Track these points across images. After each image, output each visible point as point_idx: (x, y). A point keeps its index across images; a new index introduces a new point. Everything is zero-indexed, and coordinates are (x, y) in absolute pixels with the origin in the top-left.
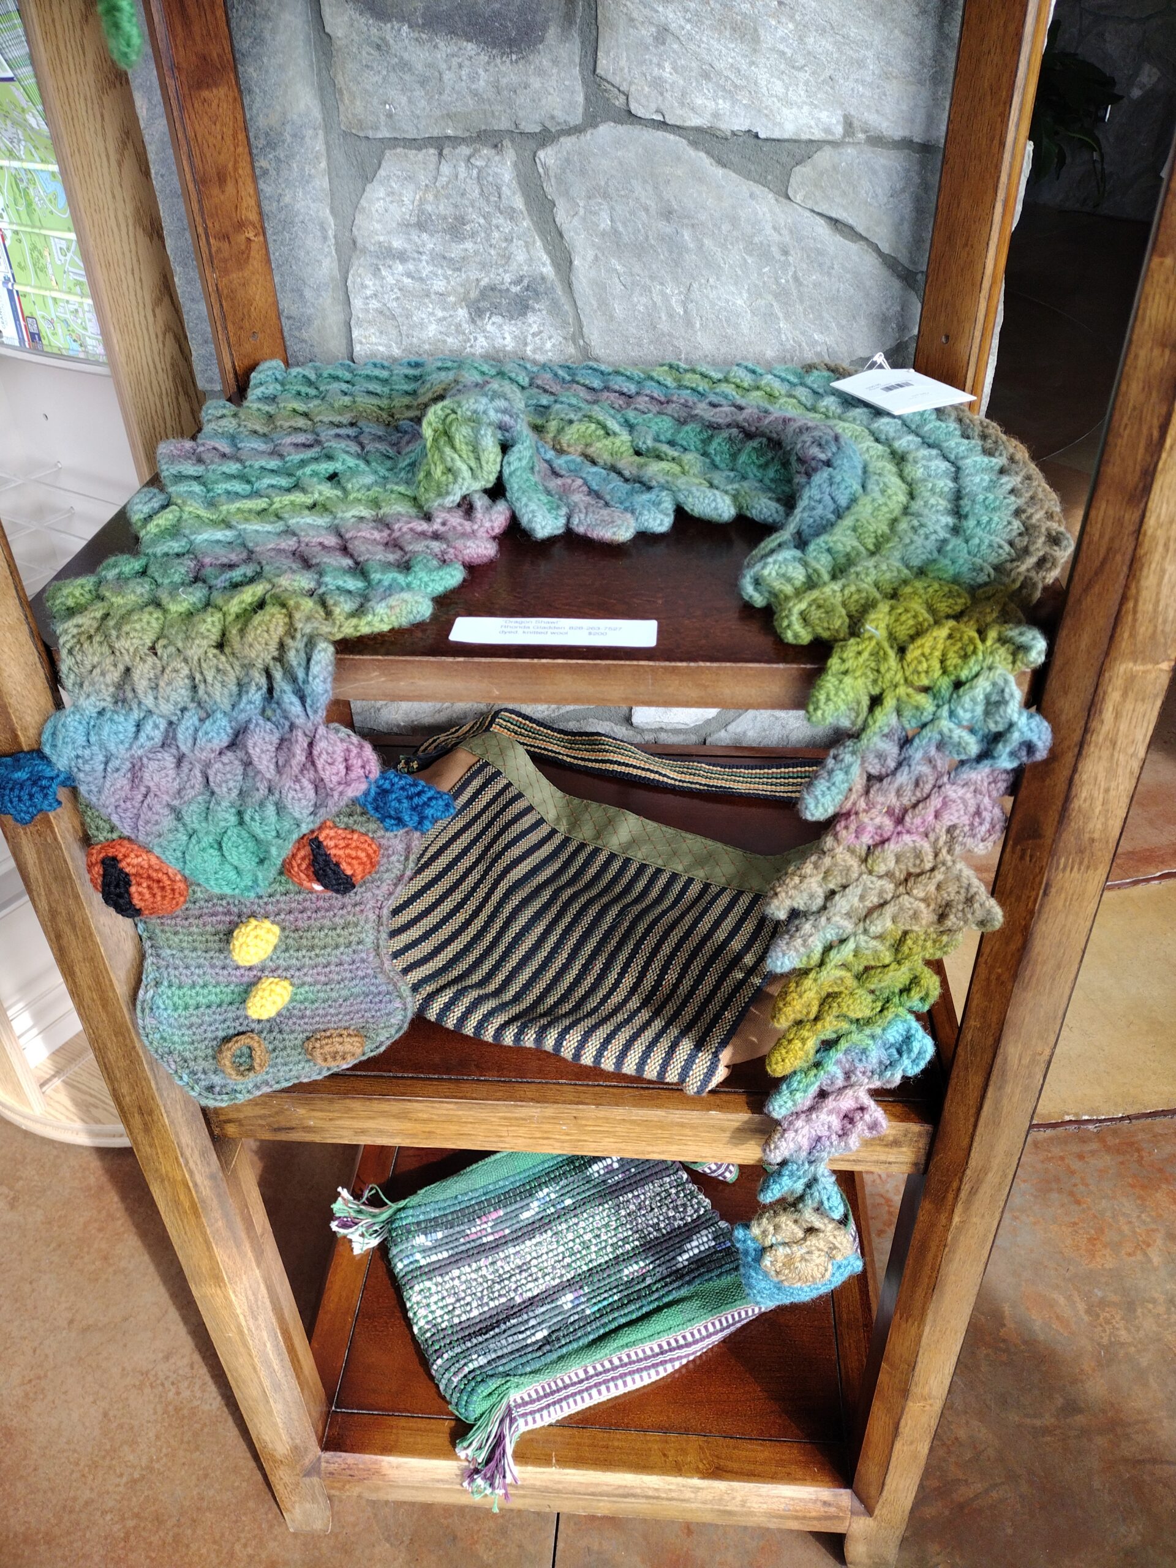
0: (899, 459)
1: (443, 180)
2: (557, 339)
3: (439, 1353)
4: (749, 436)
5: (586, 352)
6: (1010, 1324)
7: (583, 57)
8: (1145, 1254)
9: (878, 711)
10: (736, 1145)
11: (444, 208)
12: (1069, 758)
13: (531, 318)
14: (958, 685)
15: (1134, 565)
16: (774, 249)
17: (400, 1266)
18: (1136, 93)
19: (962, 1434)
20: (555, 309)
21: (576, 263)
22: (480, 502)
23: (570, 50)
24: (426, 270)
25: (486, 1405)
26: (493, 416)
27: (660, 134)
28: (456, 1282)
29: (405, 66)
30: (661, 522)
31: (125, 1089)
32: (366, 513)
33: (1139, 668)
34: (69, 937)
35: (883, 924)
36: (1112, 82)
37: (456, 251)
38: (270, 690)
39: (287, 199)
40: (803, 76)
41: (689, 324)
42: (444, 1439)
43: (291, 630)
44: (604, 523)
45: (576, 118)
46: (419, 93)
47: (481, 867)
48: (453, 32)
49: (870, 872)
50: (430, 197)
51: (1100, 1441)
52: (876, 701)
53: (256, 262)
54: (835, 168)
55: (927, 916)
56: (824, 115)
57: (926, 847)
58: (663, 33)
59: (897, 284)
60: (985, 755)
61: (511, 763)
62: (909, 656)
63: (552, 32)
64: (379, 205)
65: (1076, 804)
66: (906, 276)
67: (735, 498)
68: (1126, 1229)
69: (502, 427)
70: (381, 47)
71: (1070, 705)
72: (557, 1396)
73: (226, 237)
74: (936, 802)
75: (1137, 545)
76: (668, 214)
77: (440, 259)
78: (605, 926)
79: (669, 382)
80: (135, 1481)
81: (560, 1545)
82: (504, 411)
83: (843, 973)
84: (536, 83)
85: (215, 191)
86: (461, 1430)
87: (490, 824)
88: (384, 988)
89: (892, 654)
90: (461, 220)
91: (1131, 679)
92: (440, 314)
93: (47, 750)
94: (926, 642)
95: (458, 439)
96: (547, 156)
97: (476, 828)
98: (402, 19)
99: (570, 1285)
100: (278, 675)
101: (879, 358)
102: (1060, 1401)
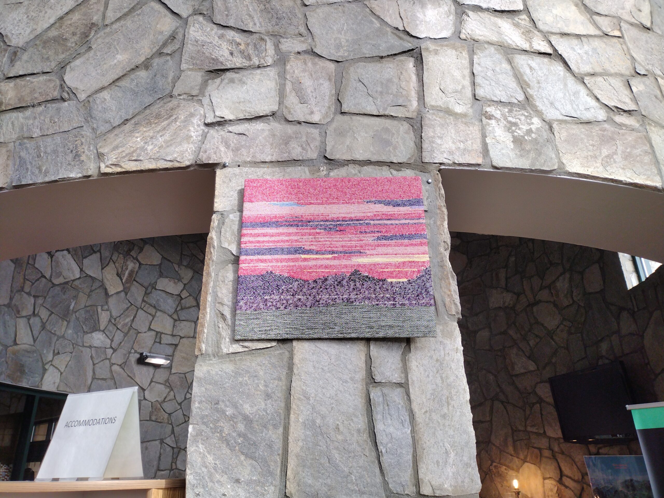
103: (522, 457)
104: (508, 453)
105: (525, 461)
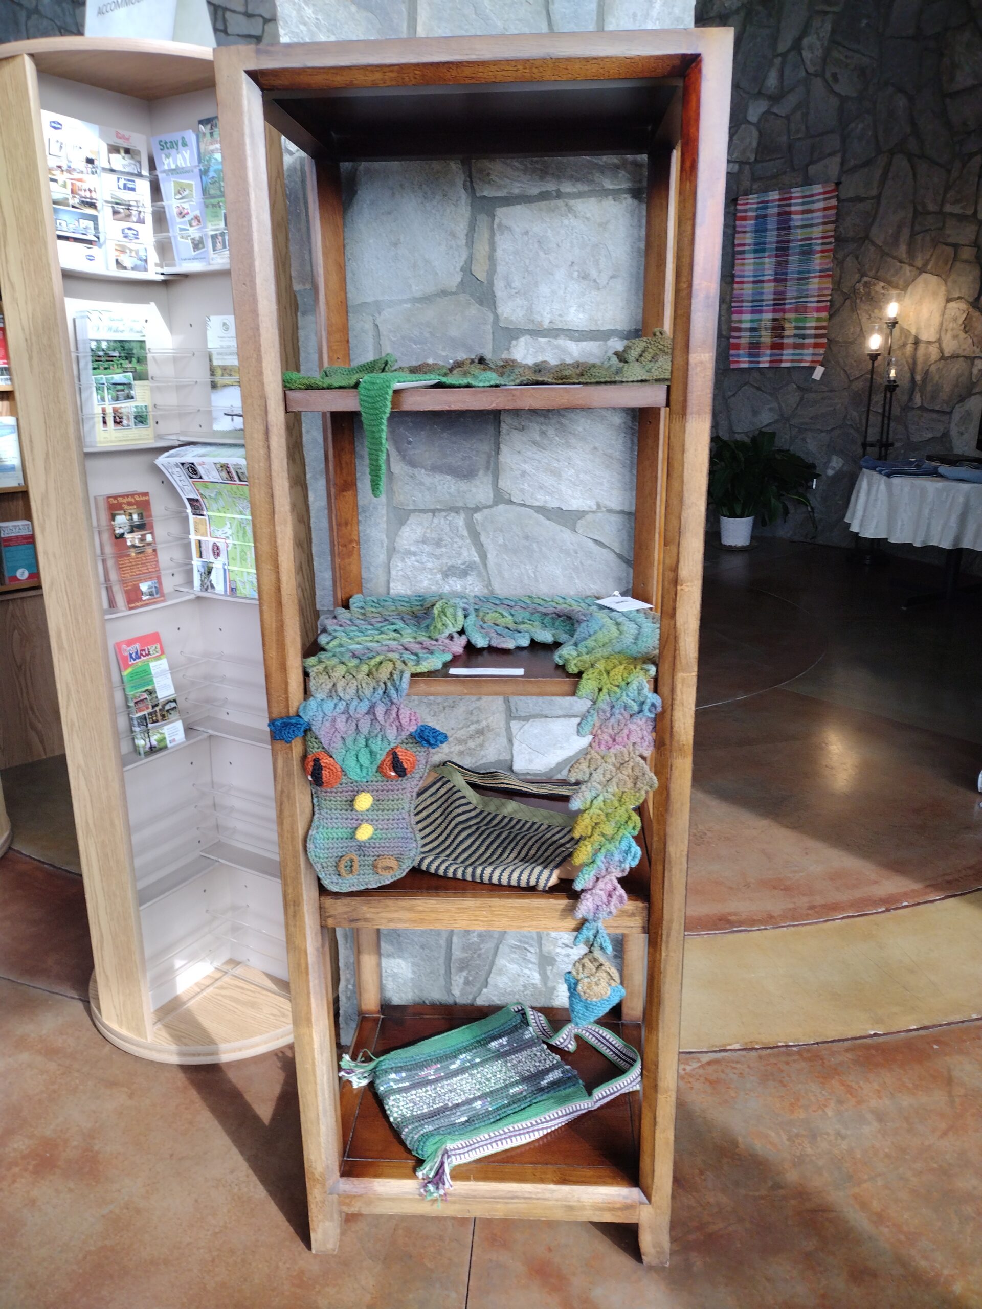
0: (618, 624)
1: (434, 525)
2: (480, 587)
3: (406, 1126)
4: (559, 616)
5: (492, 592)
6: (741, 1146)
7: (493, 481)
8: (824, 1111)
9: (601, 694)
10: (562, 919)
11: (434, 535)
12: (669, 711)
13: (469, 578)
14: (628, 684)
15: (676, 638)
16: (571, 551)
17: (382, 1088)
18: (830, 472)
19: (712, 1200)
20: (479, 574)
21: (489, 556)
22: (456, 636)
23: (488, 479)
24: (424, 559)
25: (435, 1147)
26: (462, 605)
27: (523, 508)
28: (414, 1097)
29: (422, 483)
30: (525, 643)
31: (290, 891)
32: (412, 640)
33: (685, 675)
34: (286, 804)
35: (613, 788)
36: (813, 466)
37: (438, 551)
38: (386, 689)
39: (368, 532)
40: (579, 488)
41: (537, 581)
42: (410, 1171)
43: (395, 668)
44: (504, 642)
45: (490, 503)
46: (427, 493)
47: (443, 817)
48: (442, 472)
49: (606, 762)
50: (428, 531)
51: (793, 1202)
52: (600, 690)
53: (355, 556)
54: (594, 521)
55: (630, 784)
56: (588, 502)
57: (625, 750)
58: (524, 473)
59: (624, 565)
60: (640, 711)
61: (454, 777)
62: (611, 674)
63: (481, 473)
64: (406, 534)
65: (675, 729)
66: (627, 562)
67: (554, 636)
68: (813, 1099)
69: (464, 609)
70: (413, 477)
71: (665, 690)
72: (473, 1147)
73: (345, 546)
74: (626, 731)
75: (676, 632)
76: (527, 538)
77: (431, 555)
78: (502, 838)
79: (528, 602)
80: (217, 1233)
81: (474, 1258)
82: (466, 603)
83: (600, 812)
84: (474, 490)
85: (344, 528)
86: (420, 1162)
87: (446, 801)
88: (409, 835)
89: (605, 675)
90: (441, 540)
91: (684, 679)
92: (429, 577)
93: (301, 714)
94: (616, 670)
95: (448, 614)
96: (478, 516)
97: (439, 803)
98: (422, 467)
99: (479, 1098)
100: (389, 684)
101: (617, 593)
102: (770, 1183)
103: (919, 263)
104: (894, 258)
105: (922, 270)
